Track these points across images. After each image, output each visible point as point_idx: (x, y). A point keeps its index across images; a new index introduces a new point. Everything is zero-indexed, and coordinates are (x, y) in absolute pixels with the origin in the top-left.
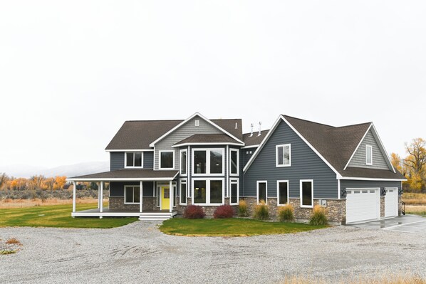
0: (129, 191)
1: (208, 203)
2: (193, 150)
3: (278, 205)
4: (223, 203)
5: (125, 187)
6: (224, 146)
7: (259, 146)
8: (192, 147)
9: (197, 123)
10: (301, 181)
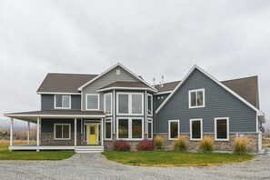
0: (59, 128)
1: (130, 138)
2: (118, 93)
3: (191, 139)
4: (143, 139)
5: (55, 125)
6: (143, 91)
7: (172, 92)
8: (117, 90)
9: (118, 72)
10: (216, 119)
